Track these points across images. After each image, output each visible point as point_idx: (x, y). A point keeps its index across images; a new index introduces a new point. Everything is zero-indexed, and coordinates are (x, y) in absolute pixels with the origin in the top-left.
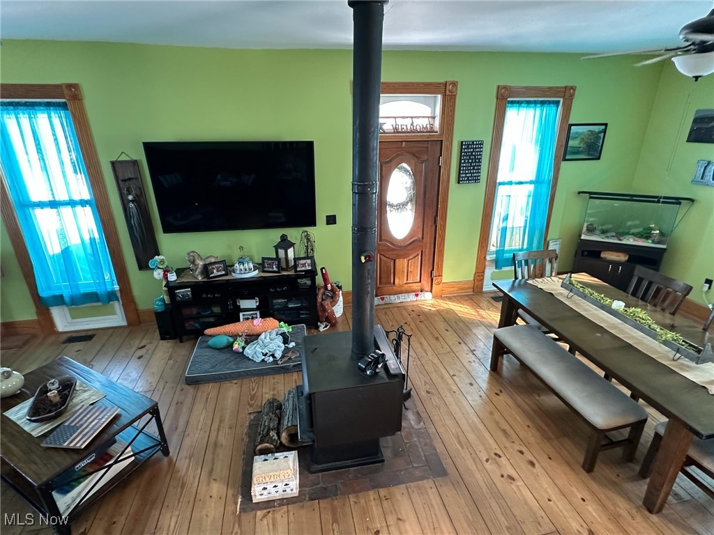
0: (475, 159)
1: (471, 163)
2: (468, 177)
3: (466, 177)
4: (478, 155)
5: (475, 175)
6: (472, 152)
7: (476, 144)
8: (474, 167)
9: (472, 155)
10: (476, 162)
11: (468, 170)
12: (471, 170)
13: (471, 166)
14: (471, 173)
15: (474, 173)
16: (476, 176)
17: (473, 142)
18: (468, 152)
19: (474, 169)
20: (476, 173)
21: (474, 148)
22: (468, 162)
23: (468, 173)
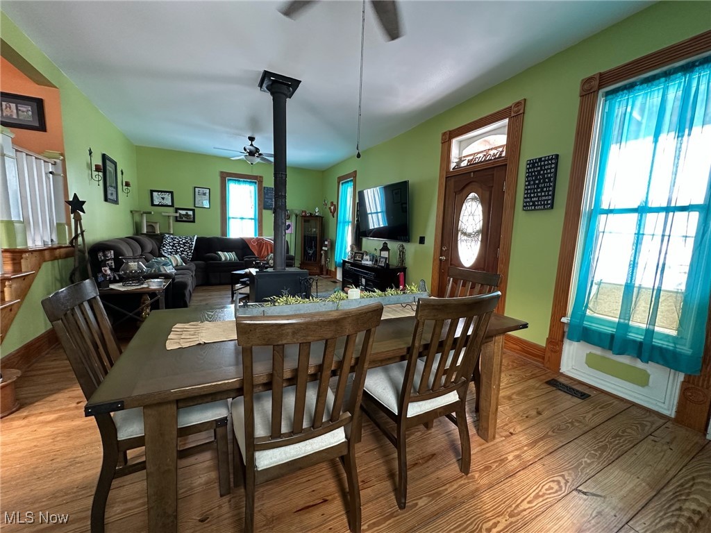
0: (544, 178)
1: (538, 184)
2: (534, 202)
3: (531, 201)
4: (547, 173)
5: (543, 198)
6: (539, 171)
7: (544, 161)
8: (542, 188)
9: (539, 174)
10: (544, 182)
11: (534, 193)
12: (537, 192)
13: (538, 188)
14: (538, 196)
15: (541, 196)
16: (544, 200)
17: (540, 159)
18: (534, 171)
19: (542, 191)
20: (545, 196)
21: (541, 166)
22: (534, 184)
23: (534, 197)
